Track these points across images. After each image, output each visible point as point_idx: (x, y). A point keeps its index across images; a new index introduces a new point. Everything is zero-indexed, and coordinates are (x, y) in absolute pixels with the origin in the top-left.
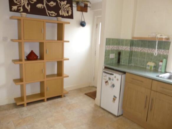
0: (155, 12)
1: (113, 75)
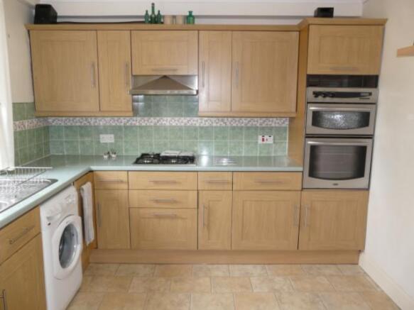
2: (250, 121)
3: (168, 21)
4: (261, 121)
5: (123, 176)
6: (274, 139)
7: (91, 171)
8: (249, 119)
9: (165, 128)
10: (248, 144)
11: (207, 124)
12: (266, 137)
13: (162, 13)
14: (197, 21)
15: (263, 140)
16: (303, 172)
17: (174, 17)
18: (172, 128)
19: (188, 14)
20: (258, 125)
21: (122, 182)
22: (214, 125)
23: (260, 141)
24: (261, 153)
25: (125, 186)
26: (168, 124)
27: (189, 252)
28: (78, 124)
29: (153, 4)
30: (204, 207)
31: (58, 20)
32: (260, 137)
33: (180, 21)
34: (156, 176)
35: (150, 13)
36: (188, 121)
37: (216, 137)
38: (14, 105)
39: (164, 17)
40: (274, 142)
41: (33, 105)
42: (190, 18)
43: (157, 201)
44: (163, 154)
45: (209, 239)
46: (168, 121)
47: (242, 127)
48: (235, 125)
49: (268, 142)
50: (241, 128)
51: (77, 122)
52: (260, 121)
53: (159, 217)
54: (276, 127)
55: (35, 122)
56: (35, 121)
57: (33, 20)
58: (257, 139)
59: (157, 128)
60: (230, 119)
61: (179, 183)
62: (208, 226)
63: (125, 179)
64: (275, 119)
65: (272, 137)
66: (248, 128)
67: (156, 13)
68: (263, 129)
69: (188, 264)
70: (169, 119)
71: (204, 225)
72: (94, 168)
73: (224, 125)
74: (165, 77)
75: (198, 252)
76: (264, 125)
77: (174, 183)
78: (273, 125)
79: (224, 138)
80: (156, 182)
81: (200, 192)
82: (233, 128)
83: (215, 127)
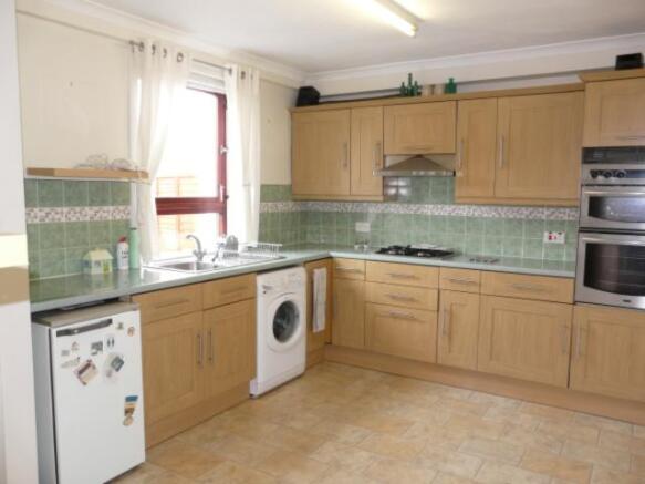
0: (71, 84)
1: (110, 322)
2: (553, 212)
3: (426, 92)
4: (549, 213)
5: (360, 266)
6: (566, 238)
7: (331, 258)
8: (531, 209)
9: (426, 218)
10: (529, 242)
11: (476, 214)
12: (555, 234)
13: (419, 84)
14: (460, 90)
15: (550, 238)
16: (575, 279)
17: (433, 87)
18: (435, 218)
19: (448, 81)
20: (544, 217)
21: (358, 272)
22: (485, 215)
23: (546, 240)
24: (547, 255)
25: (362, 277)
26: (429, 213)
27: (426, 365)
28: (336, 210)
29: (410, 75)
30: (445, 311)
31: (321, 100)
32: (546, 234)
33: (439, 91)
34: (395, 269)
35: (406, 85)
36: (454, 210)
37: (487, 232)
38: (263, 187)
39: (421, 87)
40: (566, 242)
41: (290, 188)
42: (451, 87)
43: (394, 297)
44: (413, 247)
45: (450, 351)
46: (429, 209)
47: (521, 219)
48: (511, 216)
49: (558, 241)
50: (520, 221)
51: (335, 208)
52: (546, 212)
53: (394, 316)
54: (570, 222)
55: (290, 206)
56: (291, 204)
57: (294, 102)
58: (542, 236)
59: (418, 217)
60: (506, 208)
61: (418, 279)
62: (450, 335)
63: (362, 269)
64: (567, 210)
65: (563, 235)
66: (530, 222)
67: (413, 84)
68: (551, 223)
69: (424, 380)
70: (431, 206)
71: (444, 333)
72: (333, 254)
73: (497, 216)
74: (419, 156)
75: (437, 367)
76: (552, 218)
77: (413, 277)
78: (566, 218)
79: (498, 233)
80: (394, 276)
81: (442, 292)
82: (510, 221)
83: (486, 218)
